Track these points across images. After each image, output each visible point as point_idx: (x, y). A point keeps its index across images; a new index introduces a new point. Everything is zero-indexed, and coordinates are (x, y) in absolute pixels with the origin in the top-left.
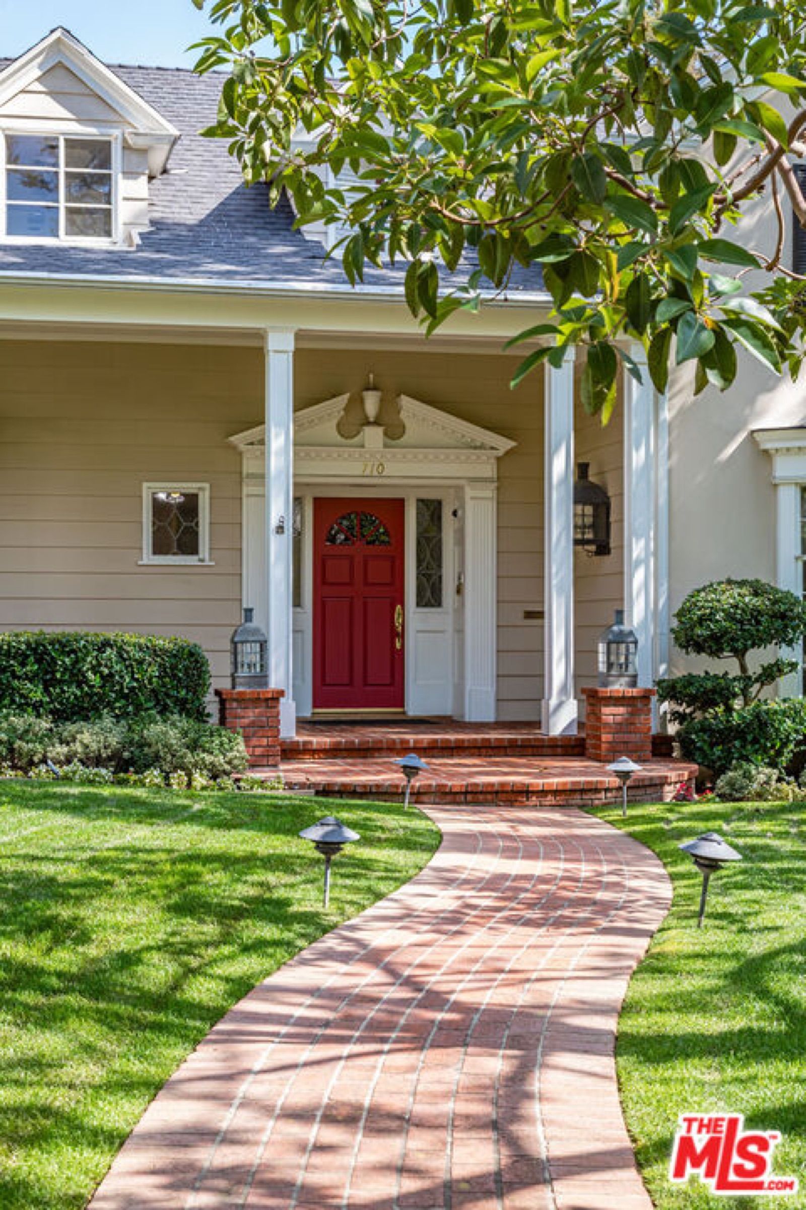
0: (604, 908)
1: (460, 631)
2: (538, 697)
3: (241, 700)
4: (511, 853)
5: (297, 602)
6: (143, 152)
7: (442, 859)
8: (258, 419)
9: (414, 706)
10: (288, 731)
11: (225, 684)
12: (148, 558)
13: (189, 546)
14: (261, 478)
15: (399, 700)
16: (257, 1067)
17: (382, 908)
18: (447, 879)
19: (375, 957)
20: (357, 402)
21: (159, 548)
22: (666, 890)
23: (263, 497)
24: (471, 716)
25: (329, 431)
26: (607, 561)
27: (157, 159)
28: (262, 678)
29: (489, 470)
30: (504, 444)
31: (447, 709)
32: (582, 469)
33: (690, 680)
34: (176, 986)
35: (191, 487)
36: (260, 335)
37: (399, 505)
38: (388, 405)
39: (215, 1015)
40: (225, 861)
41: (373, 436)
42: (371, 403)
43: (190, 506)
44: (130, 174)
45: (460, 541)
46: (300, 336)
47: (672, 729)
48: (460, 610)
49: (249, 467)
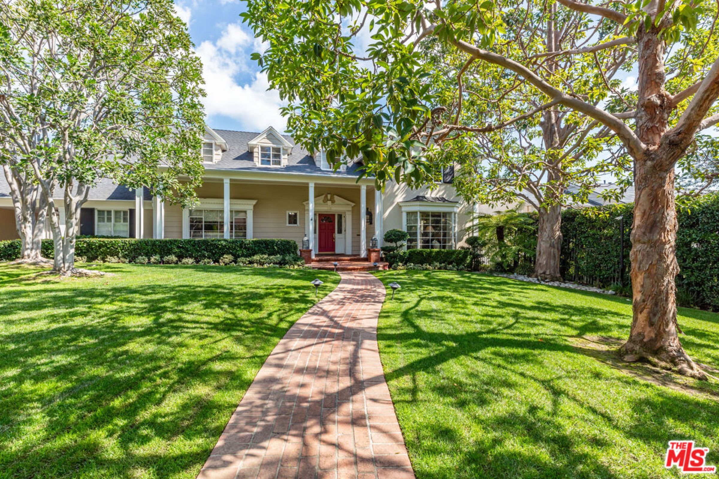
0: (373, 297)
1: (345, 238)
2: (359, 250)
3: (304, 251)
4: (354, 284)
5: (315, 232)
6: (287, 150)
7: (340, 286)
8: (307, 199)
9: (337, 251)
10: (313, 257)
11: (301, 248)
12: (288, 225)
13: (295, 222)
14: (308, 210)
15: (334, 250)
16: (293, 348)
17: (327, 298)
18: (341, 291)
19: (324, 313)
20: (326, 196)
21: (290, 223)
22: (385, 292)
23: (308, 214)
24: (347, 253)
25: (321, 201)
26: (371, 226)
27: (289, 151)
28: (308, 247)
29: (350, 209)
30: (353, 204)
31: (343, 252)
32: (367, 209)
33: (387, 247)
34: (277, 324)
35: (296, 212)
36: (308, 184)
37: (334, 215)
38: (332, 198)
39: (287, 330)
40: (295, 288)
41: (329, 203)
42: (329, 196)
43: (296, 215)
44: (284, 154)
45: (345, 221)
46: (315, 184)
47: (383, 256)
48: (345, 234)
49: (306, 208)
